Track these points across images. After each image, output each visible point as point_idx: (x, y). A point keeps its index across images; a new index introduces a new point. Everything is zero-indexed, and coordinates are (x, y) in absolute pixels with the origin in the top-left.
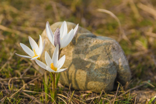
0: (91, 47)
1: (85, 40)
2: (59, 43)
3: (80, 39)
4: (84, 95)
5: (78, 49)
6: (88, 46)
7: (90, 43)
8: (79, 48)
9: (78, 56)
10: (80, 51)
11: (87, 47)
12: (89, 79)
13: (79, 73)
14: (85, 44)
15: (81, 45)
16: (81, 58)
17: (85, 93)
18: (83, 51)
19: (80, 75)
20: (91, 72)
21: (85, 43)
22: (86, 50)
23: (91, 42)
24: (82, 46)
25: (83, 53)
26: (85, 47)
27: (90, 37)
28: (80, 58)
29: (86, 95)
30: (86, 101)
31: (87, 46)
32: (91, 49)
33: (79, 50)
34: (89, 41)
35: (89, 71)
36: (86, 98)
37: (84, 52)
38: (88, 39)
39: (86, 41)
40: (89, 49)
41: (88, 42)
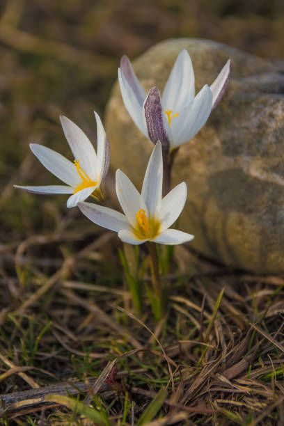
0: (275, 131)
1: (254, 105)
2: (164, 134)
3: (240, 104)
4: (261, 294)
5: (233, 139)
6: (267, 126)
7: (272, 116)
8: (235, 135)
9: (236, 160)
10: (241, 145)
11: (264, 132)
12: (271, 241)
13: (240, 222)
14: (255, 121)
15: (243, 125)
16: (245, 170)
17: (263, 286)
18: (250, 146)
19: (243, 229)
20: (277, 221)
21: (255, 115)
22: (259, 142)
23: (275, 112)
24: (247, 128)
25: (248, 154)
26: (254, 130)
27: (273, 92)
28: (240, 170)
29: (269, 295)
30: (266, 319)
31: (261, 126)
32: (277, 138)
33: (237, 142)
34: (268, 110)
35: (272, 217)
36: (267, 305)
37: (254, 148)
38: (265, 104)
39: (258, 111)
40: (271, 138)
41: (265, 113)
